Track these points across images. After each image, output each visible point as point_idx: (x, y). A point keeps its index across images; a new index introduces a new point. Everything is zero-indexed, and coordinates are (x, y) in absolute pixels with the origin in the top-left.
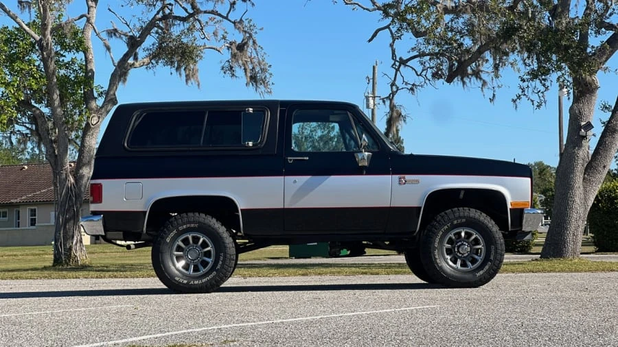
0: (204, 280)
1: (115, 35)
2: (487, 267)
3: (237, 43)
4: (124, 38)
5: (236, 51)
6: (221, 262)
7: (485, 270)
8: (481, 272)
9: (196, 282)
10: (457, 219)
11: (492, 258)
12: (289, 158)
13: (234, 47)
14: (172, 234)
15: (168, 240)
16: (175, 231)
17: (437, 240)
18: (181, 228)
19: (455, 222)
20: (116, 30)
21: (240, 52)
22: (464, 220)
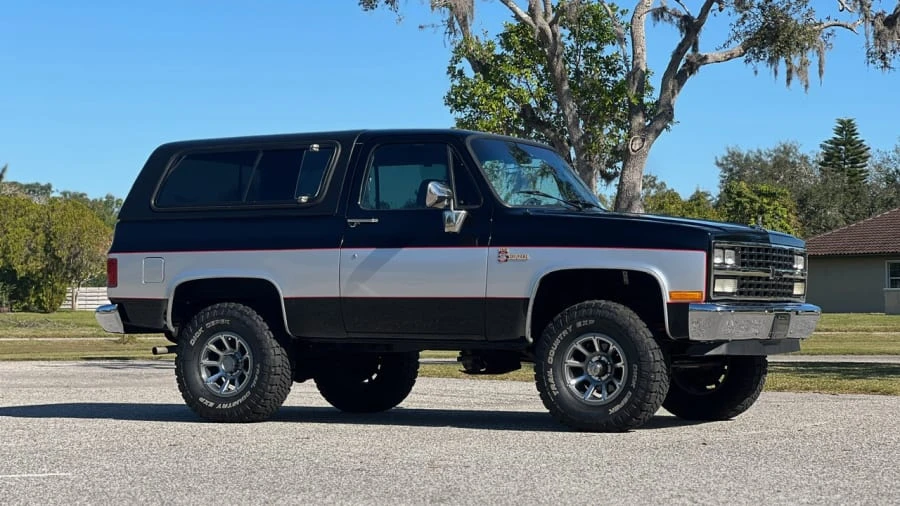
0: (235, 403)
1: (662, 16)
2: (626, 400)
3: (887, 15)
4: (675, 20)
5: (882, 27)
6: (256, 378)
7: (623, 403)
8: (617, 408)
9: (225, 406)
10: (581, 319)
11: (634, 385)
12: (349, 221)
13: (879, 23)
14: (198, 334)
15: (192, 342)
16: (200, 330)
17: (552, 353)
18: (208, 325)
19: (579, 324)
20: (664, 9)
21: (889, 28)
22: (592, 322)
